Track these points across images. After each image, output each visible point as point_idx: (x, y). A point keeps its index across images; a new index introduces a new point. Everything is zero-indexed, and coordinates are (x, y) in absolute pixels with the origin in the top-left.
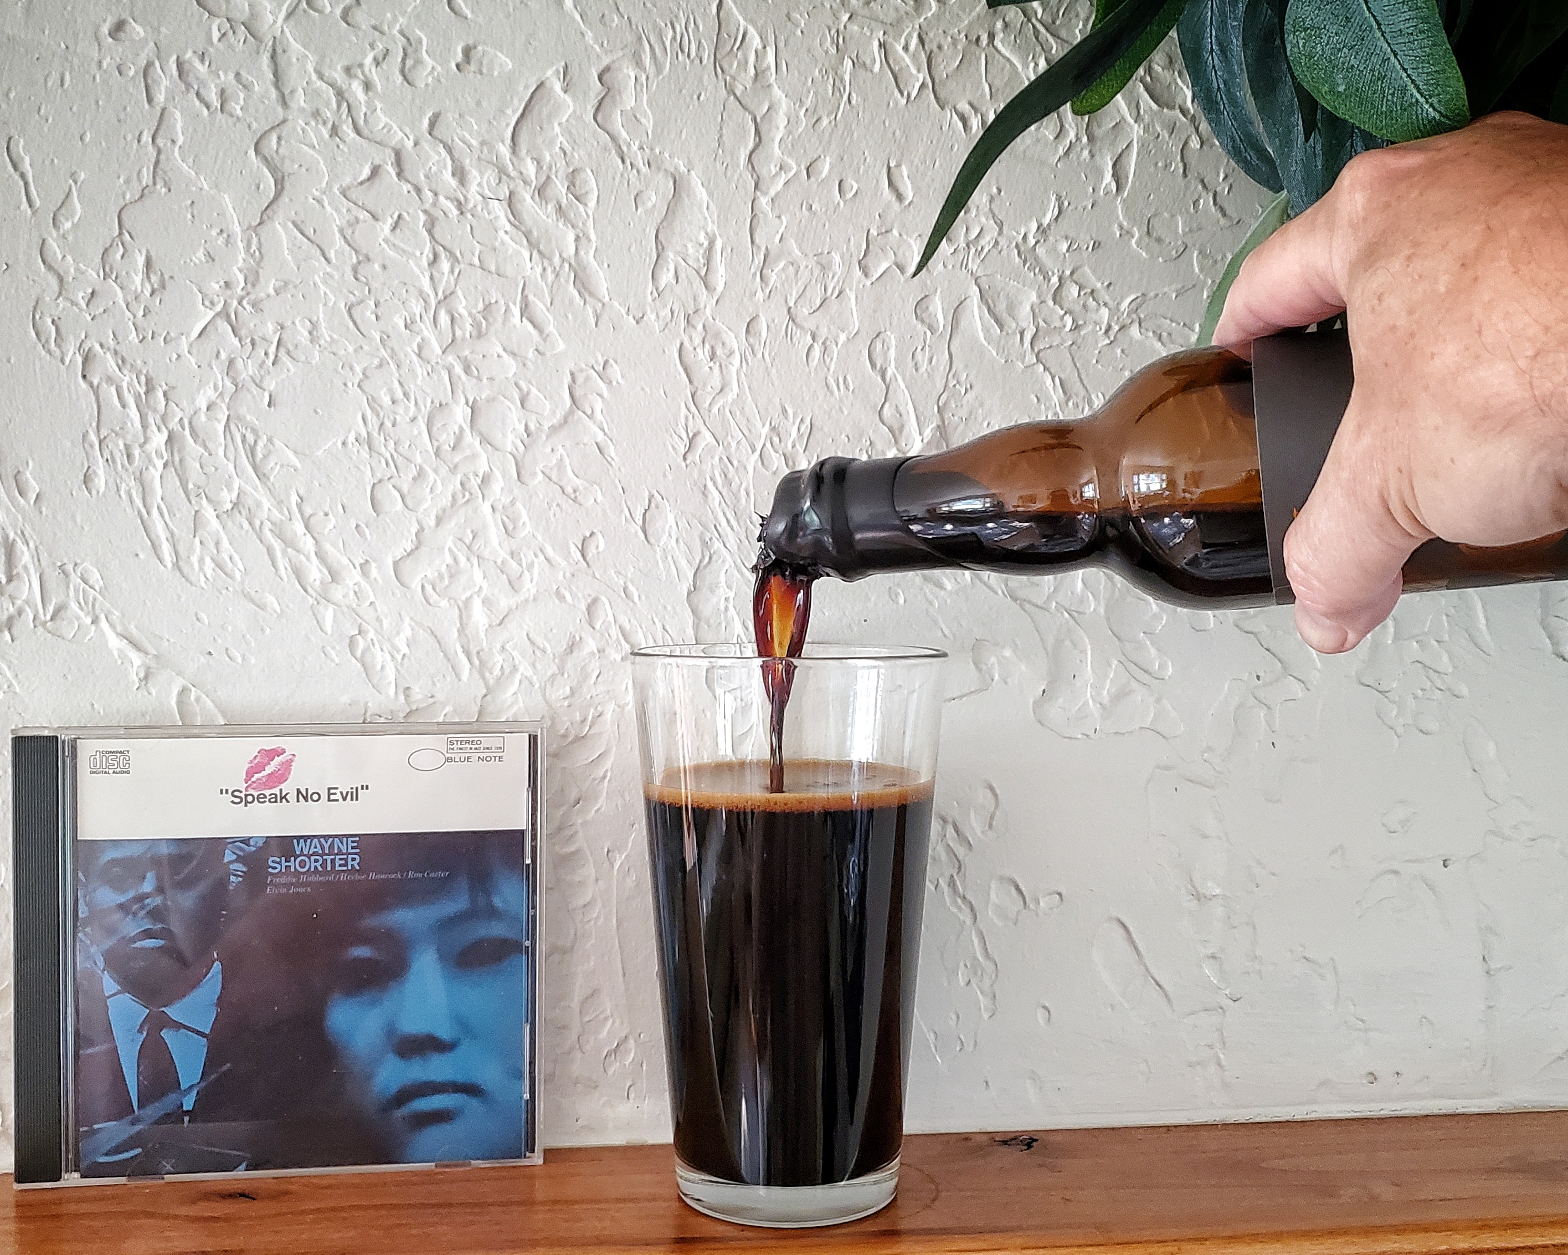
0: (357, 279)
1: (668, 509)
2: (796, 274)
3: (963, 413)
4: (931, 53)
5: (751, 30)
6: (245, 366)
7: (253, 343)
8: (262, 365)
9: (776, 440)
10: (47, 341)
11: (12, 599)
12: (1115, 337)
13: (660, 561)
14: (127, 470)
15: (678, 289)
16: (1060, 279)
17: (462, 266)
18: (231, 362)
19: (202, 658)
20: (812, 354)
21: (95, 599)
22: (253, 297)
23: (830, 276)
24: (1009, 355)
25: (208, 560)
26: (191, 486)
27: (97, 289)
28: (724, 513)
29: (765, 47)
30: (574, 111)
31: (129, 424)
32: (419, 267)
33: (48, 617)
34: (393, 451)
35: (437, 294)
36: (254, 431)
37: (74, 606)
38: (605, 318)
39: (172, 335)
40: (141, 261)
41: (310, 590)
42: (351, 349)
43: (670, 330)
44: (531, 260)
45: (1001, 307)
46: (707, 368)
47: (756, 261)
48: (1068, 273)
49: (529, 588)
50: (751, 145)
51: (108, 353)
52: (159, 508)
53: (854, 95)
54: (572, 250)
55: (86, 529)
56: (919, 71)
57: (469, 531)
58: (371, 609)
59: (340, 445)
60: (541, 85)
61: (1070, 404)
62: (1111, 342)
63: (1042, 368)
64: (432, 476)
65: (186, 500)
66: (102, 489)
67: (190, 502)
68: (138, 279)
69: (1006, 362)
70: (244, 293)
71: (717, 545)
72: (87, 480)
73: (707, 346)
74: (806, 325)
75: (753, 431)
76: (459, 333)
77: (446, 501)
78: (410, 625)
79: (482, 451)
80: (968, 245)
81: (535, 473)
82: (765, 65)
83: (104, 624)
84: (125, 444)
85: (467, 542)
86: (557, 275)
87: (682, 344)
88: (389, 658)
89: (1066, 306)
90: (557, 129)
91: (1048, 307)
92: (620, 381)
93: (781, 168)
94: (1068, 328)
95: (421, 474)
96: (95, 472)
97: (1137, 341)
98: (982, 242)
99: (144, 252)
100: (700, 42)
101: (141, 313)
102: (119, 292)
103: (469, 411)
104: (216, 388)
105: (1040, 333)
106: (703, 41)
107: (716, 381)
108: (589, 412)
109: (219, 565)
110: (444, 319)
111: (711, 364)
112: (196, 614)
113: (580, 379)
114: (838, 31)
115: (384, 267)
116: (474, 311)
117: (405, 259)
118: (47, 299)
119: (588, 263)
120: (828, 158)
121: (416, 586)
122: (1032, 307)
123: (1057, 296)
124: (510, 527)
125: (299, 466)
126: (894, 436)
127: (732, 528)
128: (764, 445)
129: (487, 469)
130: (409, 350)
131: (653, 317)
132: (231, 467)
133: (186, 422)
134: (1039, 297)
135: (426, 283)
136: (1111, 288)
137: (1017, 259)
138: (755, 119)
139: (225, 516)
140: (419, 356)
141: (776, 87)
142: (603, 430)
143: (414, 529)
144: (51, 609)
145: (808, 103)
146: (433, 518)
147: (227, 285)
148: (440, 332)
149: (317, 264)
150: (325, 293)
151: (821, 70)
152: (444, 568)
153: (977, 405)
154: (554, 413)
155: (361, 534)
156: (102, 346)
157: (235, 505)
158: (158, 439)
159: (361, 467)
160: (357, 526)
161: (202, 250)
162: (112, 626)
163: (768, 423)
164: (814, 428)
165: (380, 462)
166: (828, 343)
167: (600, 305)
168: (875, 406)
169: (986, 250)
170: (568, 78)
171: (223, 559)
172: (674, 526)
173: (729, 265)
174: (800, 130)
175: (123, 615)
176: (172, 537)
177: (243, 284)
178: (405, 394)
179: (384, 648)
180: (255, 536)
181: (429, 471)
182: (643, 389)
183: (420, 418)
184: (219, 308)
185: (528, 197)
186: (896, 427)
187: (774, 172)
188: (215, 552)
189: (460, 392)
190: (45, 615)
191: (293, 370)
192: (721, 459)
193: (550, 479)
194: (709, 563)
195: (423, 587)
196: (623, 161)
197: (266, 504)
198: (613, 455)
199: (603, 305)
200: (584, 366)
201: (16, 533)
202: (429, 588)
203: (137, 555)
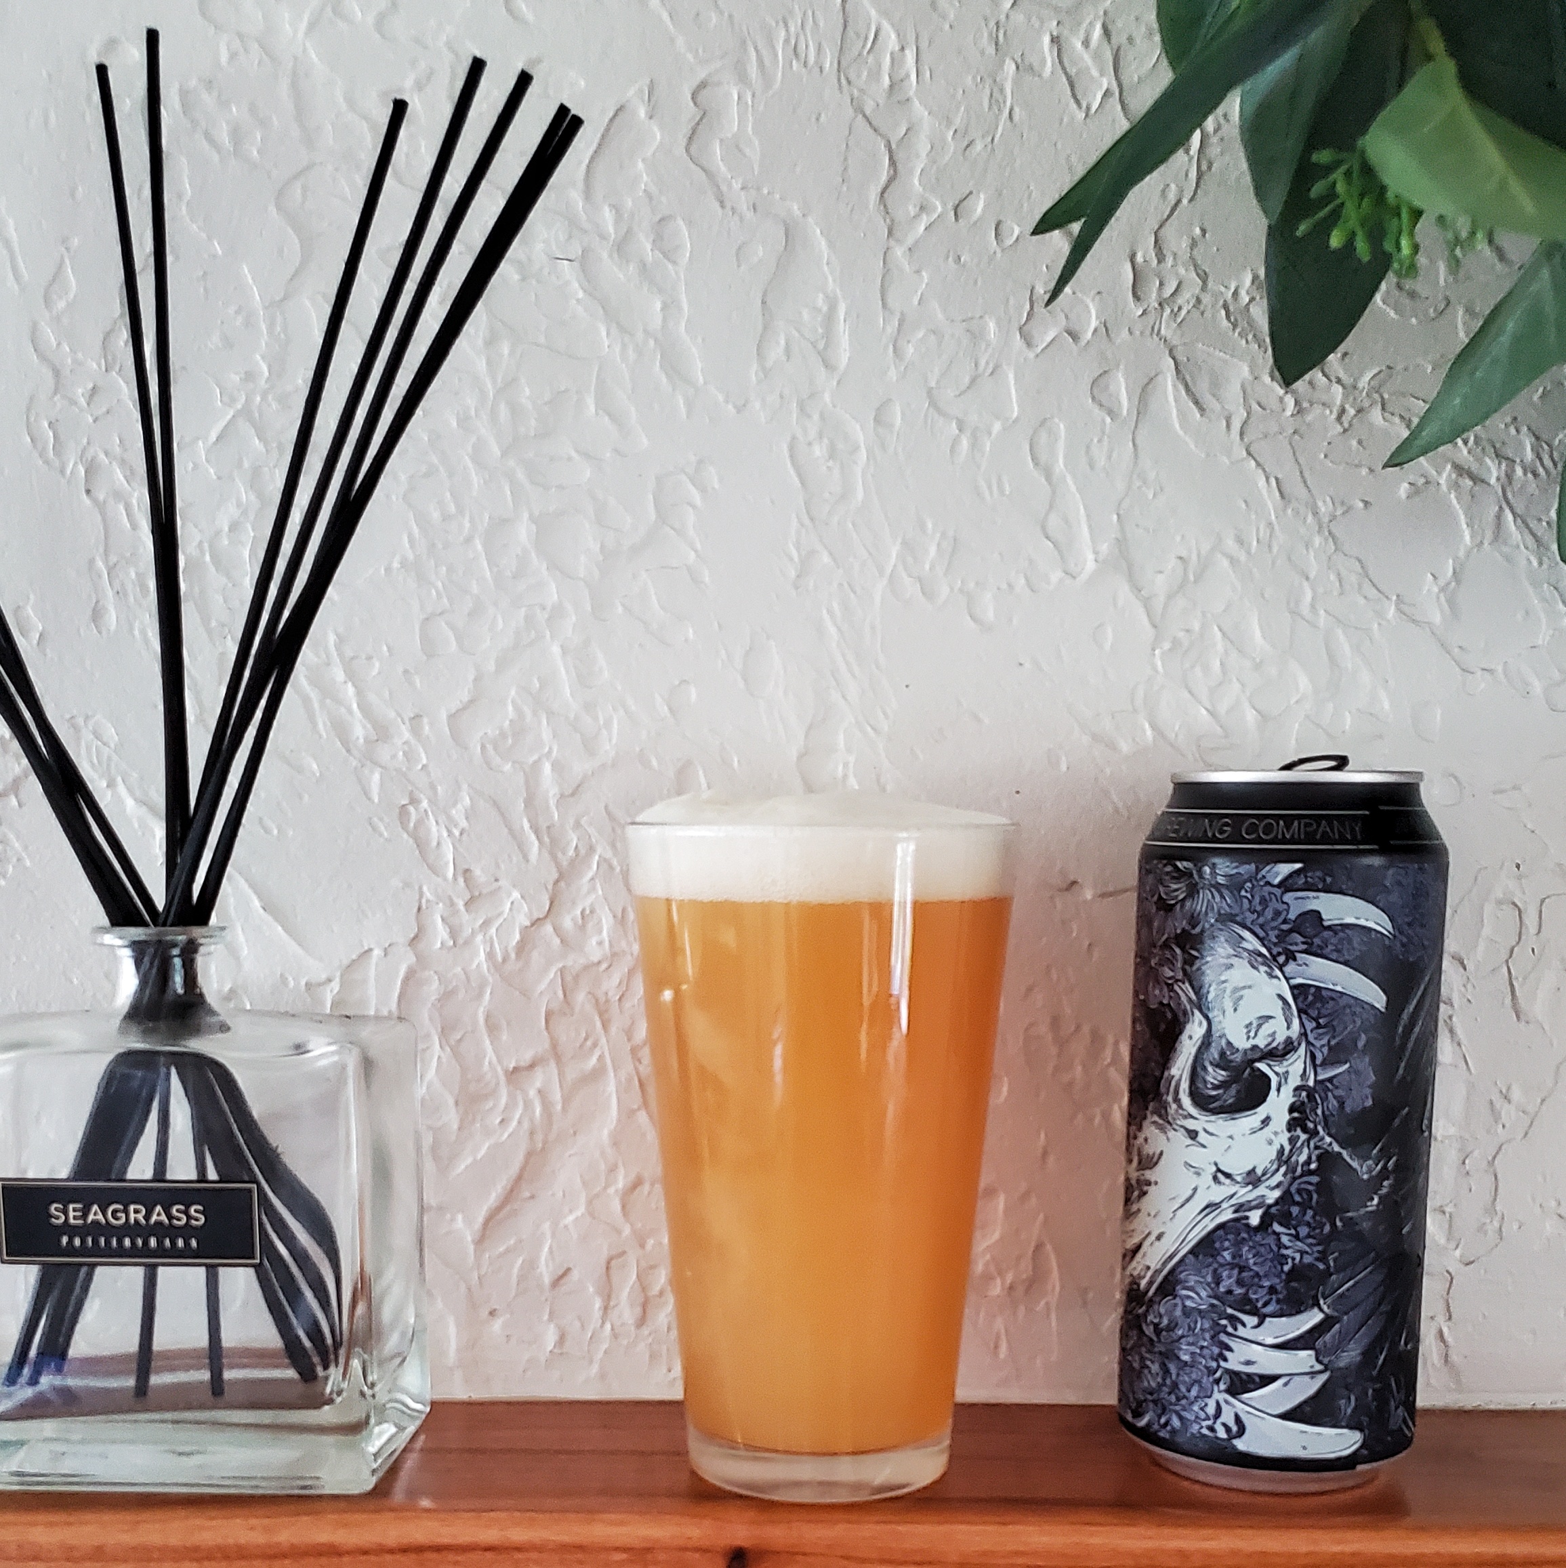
1: (775, 650)
2: (940, 345)
3: (1151, 523)
4: (1118, 50)
5: (886, 26)
6: (272, 476)
7: (281, 448)
9: (910, 560)
10: (44, 449)
12: (1350, 425)
13: (764, 717)
14: (140, 605)
15: (790, 368)
17: (526, 346)
18: (254, 472)
20: (958, 449)
21: (109, 759)
22: (276, 391)
23: (983, 347)
24: (1211, 447)
26: (214, 624)
27: (100, 383)
28: (844, 655)
29: (903, 49)
30: (661, 143)
31: (140, 549)
34: (446, 581)
35: (494, 382)
37: (87, 763)
38: (700, 406)
39: (186, 440)
41: (354, 750)
43: (779, 422)
44: (608, 334)
45: (1202, 387)
46: (825, 468)
47: (889, 330)
49: (608, 747)
50: (884, 178)
51: (115, 465)
53: (1017, 110)
54: (660, 322)
55: (97, 675)
56: (1102, 75)
57: (536, 680)
58: (424, 773)
59: (383, 571)
60: (620, 110)
61: (1289, 511)
62: (1345, 431)
63: (1253, 463)
64: (490, 610)
65: (208, 640)
66: (113, 627)
67: (213, 642)
69: (1208, 455)
70: (267, 386)
71: (835, 696)
72: (97, 615)
73: (826, 441)
74: (951, 412)
75: (882, 549)
76: (522, 430)
77: (508, 640)
78: (469, 793)
79: (551, 580)
80: (1160, 304)
81: (614, 605)
82: (902, 73)
83: (122, 789)
84: (136, 574)
85: (534, 691)
86: (640, 354)
87: (794, 438)
88: (445, 833)
90: (641, 165)
91: (1265, 385)
92: (717, 486)
93: (922, 208)
94: (1288, 413)
96: (104, 606)
97: (1377, 426)
98: (1180, 301)
100: (820, 44)
102: (122, 387)
103: (535, 527)
104: (239, 505)
105: (1253, 419)
106: (824, 44)
107: (836, 485)
108: (679, 527)
110: (504, 412)
111: (830, 463)
113: (668, 486)
114: (997, 23)
116: (540, 403)
118: (43, 396)
119: (678, 337)
120: (982, 196)
121: (475, 746)
122: (1244, 386)
124: (585, 672)
126: (1060, 552)
127: (853, 675)
128: (895, 566)
129: (556, 596)
130: (463, 453)
131: (757, 405)
133: (206, 545)
134: (1252, 371)
135: (481, 365)
136: (1347, 360)
137: (1225, 323)
138: (889, 145)
140: (475, 459)
141: (916, 103)
142: (696, 551)
143: (471, 677)
145: (958, 122)
146: (492, 662)
147: (249, 376)
148: (500, 430)
151: (974, 78)
152: (507, 722)
153: (1169, 511)
154: (634, 527)
155: (411, 683)
156: (106, 454)
159: (409, 599)
160: (406, 672)
161: (218, 334)
162: (130, 790)
163: (900, 540)
164: (958, 545)
165: (430, 592)
166: (979, 433)
167: (693, 390)
168: (1038, 515)
169: (1184, 312)
170: (653, 99)
172: (782, 671)
173: (855, 336)
174: (947, 158)
175: (143, 776)
177: (266, 374)
178: (460, 510)
179: (440, 821)
181: (487, 602)
182: (745, 498)
183: (476, 537)
184: (239, 406)
185: (605, 255)
186: (1063, 540)
187: (912, 214)
189: (523, 504)
192: (841, 585)
193: (632, 614)
194: (824, 719)
195: (483, 747)
196: (723, 207)
198: (707, 581)
199: (697, 391)
200: (671, 468)
202: (489, 747)
203: (155, 706)
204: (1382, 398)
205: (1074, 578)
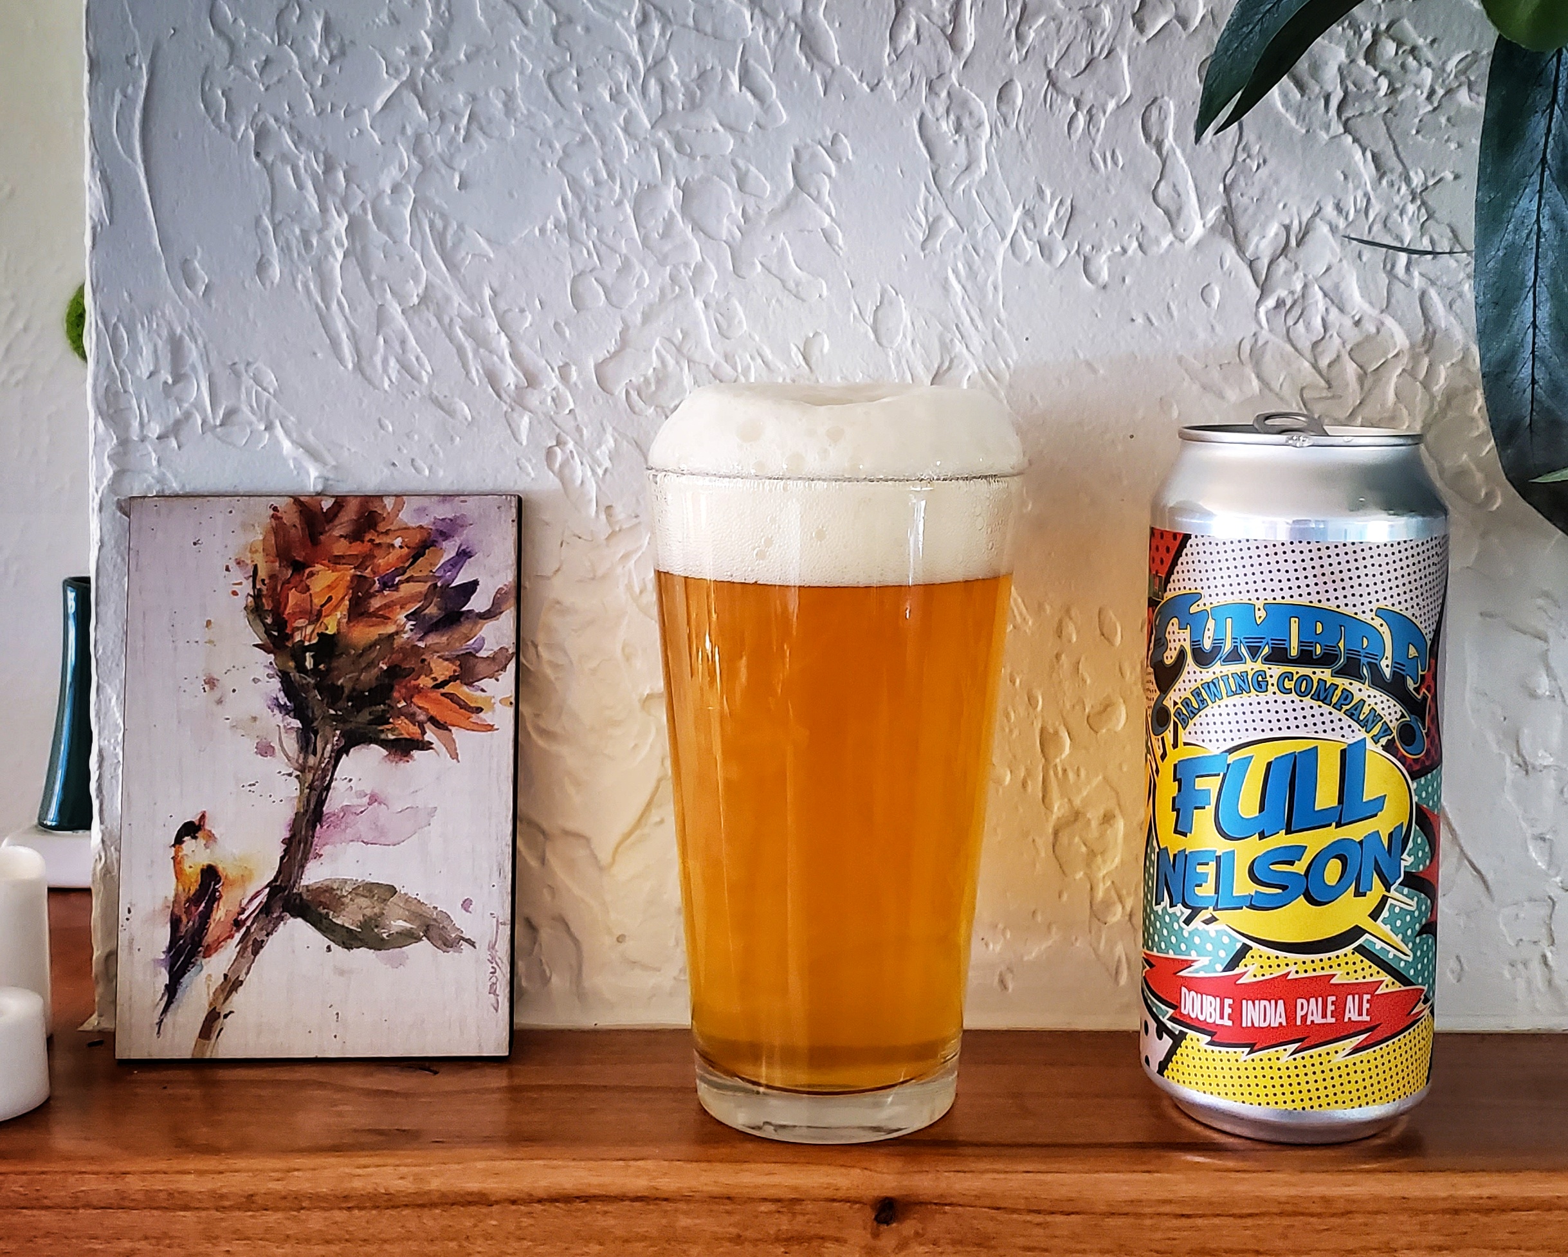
0: (556, 42)
1: (903, 305)
2: (1059, 30)
3: (1255, 192)
6: (434, 143)
7: (442, 117)
8: (452, 141)
9: (1030, 225)
10: (218, 114)
11: (179, 401)
12: (1440, 102)
13: (893, 367)
14: (303, 260)
15: (920, 51)
16: (1375, 34)
17: (675, 27)
18: (418, 138)
19: (385, 470)
20: (1074, 125)
21: (268, 402)
22: (442, 64)
23: (1099, 32)
24: (1311, 123)
25: (392, 362)
26: (374, 278)
27: (272, 55)
28: (968, 312)
31: (306, 208)
32: (627, 30)
33: (218, 423)
34: (597, 242)
35: (645, 61)
36: (443, 216)
37: (245, 409)
38: (836, 84)
39: (354, 107)
40: (319, 25)
41: (504, 396)
42: (550, 123)
43: (909, 100)
44: (752, 18)
45: (1302, 69)
46: (951, 142)
47: (1012, 16)
48: (1383, 27)
51: (283, 130)
52: (339, 303)
55: (259, 325)
57: (679, 331)
58: (570, 417)
59: (537, 231)
61: (1384, 182)
62: (1435, 109)
63: (1350, 139)
64: (638, 268)
65: (368, 294)
66: (277, 280)
67: (372, 295)
68: (316, 47)
69: (1308, 131)
70: (431, 60)
71: (959, 347)
72: (261, 267)
73: (952, 117)
74: (1068, 91)
75: (1004, 215)
76: (670, 104)
77: (653, 296)
78: (613, 436)
79: (695, 241)
81: (753, 263)
83: (279, 431)
84: (302, 231)
85: (676, 342)
86: (782, 37)
87: (922, 115)
88: (589, 473)
89: (1382, 64)
91: (1360, 67)
92: (850, 158)
94: (1382, 93)
95: (626, 266)
96: (268, 260)
97: (1465, 108)
99: (322, 13)
101: (319, 82)
102: (295, 58)
103: (681, 193)
104: (401, 167)
105: (1349, 98)
107: (961, 157)
108: (815, 194)
109: (404, 366)
110: (654, 88)
111: (956, 138)
112: (379, 420)
113: (805, 157)
115: (587, 29)
116: (687, 80)
117: (610, 20)
118: (218, 68)
119: (817, 22)
121: (620, 393)
122: (1339, 68)
123: (1371, 55)
124: (724, 325)
125: (492, 255)
126: (1170, 221)
127: (976, 328)
128: (1016, 231)
129: (699, 257)
130: (615, 125)
131: (890, 85)
132: (418, 256)
133: (369, 206)
134: (1348, 56)
135: (634, 45)
136: (1436, 45)
139: (411, 311)
140: (626, 130)
142: (830, 215)
143: (618, 330)
144: (221, 413)
146: (639, 316)
147: (415, 51)
148: (649, 104)
149: (512, 26)
150: (522, 60)
152: (651, 370)
153: (1271, 181)
154: (774, 194)
155: (561, 334)
156: (276, 120)
157: (424, 299)
158: (340, 224)
159: (561, 258)
160: (556, 324)
161: (386, 11)
162: (287, 433)
163: (1021, 206)
164: (1075, 212)
165: (581, 251)
166: (1094, 111)
167: (830, 71)
168: (1149, 184)
171: (410, 359)
172: (909, 324)
173: (980, 22)
175: (299, 421)
176: (353, 336)
177: (431, 49)
178: (611, 175)
179: (585, 461)
180: (444, 335)
181: (635, 261)
182: (876, 167)
183: (626, 201)
184: (404, 78)
186: (1173, 209)
188: (400, 352)
189: (671, 172)
190: (214, 418)
191: (485, 145)
192: (965, 248)
193: (770, 272)
194: (949, 368)
195: (627, 392)
197: (457, 299)
198: (841, 242)
199: (833, 71)
200: (809, 141)
201: (183, 329)
202: (634, 395)
203: (315, 354)
204: (1469, 80)
205: (1182, 241)
